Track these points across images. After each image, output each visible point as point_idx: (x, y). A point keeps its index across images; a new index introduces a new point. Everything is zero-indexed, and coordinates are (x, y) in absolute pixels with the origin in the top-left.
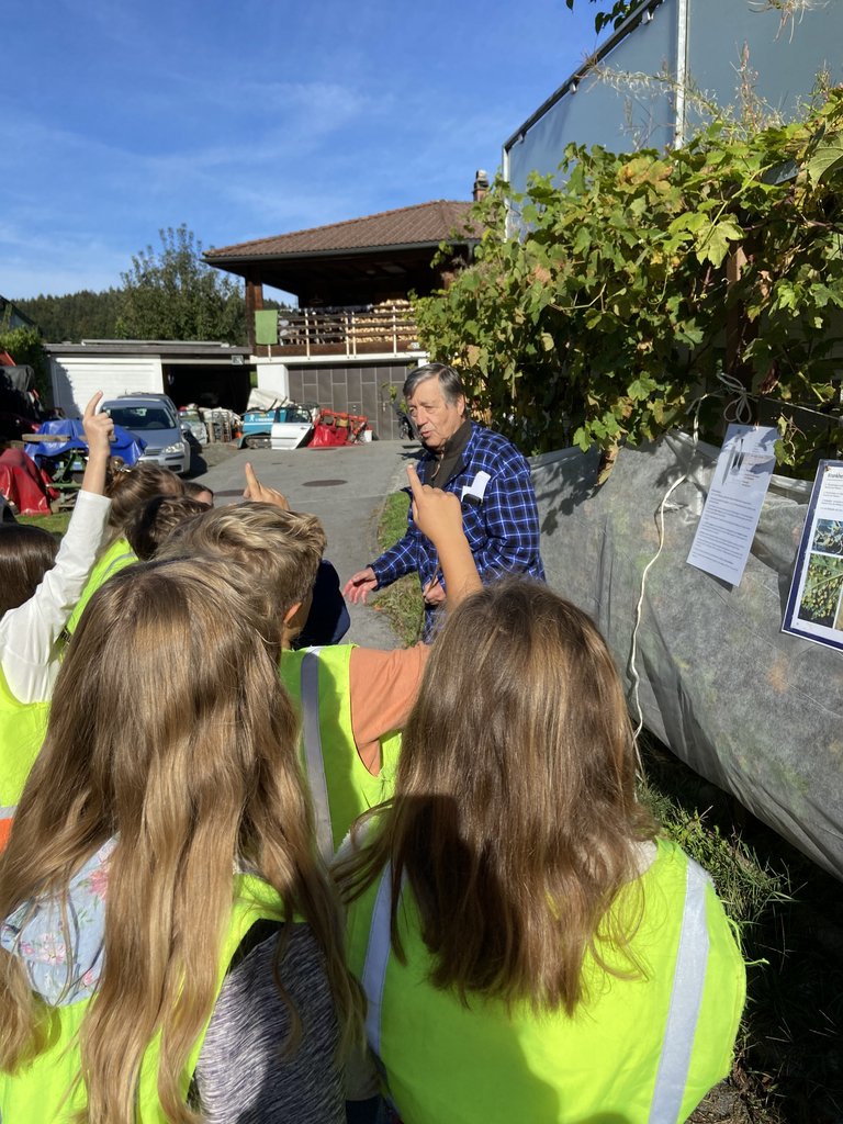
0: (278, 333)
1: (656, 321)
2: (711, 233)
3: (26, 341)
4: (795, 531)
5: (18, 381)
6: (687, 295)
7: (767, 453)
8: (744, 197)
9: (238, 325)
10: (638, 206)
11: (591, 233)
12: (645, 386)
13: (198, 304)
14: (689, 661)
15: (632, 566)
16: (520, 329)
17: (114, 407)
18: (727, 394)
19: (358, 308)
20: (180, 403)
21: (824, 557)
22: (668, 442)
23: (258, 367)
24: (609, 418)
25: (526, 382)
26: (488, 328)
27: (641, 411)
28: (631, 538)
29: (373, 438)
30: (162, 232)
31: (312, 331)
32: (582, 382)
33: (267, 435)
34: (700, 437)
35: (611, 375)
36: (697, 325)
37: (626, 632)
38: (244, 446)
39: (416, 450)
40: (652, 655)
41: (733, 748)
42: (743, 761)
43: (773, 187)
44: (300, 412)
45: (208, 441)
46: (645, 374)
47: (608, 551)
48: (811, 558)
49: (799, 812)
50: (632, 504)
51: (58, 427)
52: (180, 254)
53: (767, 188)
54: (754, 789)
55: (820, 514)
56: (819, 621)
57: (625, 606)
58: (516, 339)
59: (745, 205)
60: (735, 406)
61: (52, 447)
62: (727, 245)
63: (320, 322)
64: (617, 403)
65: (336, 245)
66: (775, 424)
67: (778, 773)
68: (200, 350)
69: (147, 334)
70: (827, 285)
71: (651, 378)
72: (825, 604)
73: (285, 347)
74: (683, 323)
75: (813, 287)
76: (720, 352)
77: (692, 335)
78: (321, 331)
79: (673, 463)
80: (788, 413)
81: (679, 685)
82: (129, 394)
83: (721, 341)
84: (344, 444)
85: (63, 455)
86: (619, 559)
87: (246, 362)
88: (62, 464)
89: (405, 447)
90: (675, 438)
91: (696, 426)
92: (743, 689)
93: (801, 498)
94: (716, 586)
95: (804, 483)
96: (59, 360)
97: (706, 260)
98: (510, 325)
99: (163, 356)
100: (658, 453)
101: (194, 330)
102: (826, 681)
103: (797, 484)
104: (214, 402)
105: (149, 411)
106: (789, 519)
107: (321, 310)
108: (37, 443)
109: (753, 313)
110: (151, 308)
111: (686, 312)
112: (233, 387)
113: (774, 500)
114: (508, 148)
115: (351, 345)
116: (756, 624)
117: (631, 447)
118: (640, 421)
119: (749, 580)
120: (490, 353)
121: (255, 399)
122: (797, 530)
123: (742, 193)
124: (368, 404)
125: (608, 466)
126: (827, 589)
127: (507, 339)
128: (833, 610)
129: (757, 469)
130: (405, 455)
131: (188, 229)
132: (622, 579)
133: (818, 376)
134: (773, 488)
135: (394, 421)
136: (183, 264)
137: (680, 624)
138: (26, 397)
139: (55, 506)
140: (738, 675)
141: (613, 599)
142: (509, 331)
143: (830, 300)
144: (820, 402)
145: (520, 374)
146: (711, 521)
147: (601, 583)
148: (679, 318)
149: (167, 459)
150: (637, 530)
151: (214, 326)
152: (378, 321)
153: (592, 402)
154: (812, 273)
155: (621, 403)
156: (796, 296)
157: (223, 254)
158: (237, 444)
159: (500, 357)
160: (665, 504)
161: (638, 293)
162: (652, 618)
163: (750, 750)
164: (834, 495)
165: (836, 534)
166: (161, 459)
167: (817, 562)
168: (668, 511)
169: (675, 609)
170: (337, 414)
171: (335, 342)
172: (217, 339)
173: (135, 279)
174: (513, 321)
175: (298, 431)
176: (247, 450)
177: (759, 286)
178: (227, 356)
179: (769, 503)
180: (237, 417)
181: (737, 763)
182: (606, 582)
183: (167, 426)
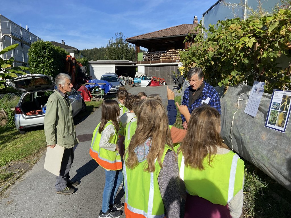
0: (143, 58)
1: (238, 58)
2: (249, 41)
3: (84, 60)
4: (268, 105)
5: (84, 70)
6: (245, 52)
7: (262, 88)
8: (257, 33)
9: (133, 56)
10: (233, 35)
11: (223, 41)
12: (235, 73)
13: (124, 51)
14: (244, 134)
15: (231, 113)
16: (206, 60)
17: (104, 76)
18: (254, 75)
19: (163, 52)
20: (119, 75)
21: (274, 110)
22: (240, 85)
23: (138, 66)
24: (226, 80)
25: (207, 71)
26: (198, 59)
27: (234, 78)
28: (231, 107)
29: (166, 84)
30: (116, 34)
31: (151, 58)
32: (220, 72)
33: (140, 83)
34: (248, 84)
35: (227, 70)
36: (247, 59)
37: (229, 128)
38: (134, 86)
39: (177, 87)
40: (235, 133)
41: (253, 152)
42: (255, 155)
43: (263, 31)
44: (148, 77)
45: (125, 85)
46: (235, 70)
47: (225, 110)
48: (271, 111)
49: (267, 165)
50: (231, 99)
51: (93, 81)
52: (120, 39)
53: (262, 31)
54: (257, 161)
55: (273, 101)
56: (273, 124)
57: (229, 122)
58: (205, 62)
59: (257, 35)
60: (256, 77)
61: (91, 86)
62: (253, 43)
63: (153, 55)
64: (228, 76)
65: (158, 36)
66: (264, 81)
67: (262, 157)
68: (124, 62)
69: (111, 59)
70: (273, 53)
71: (236, 71)
72: (274, 121)
73: (145, 61)
74: (244, 59)
75: (270, 53)
76: (253, 65)
77: (246, 61)
78: (154, 57)
79: (241, 90)
80: (267, 79)
81: (241, 139)
82: (107, 73)
83: (253, 63)
84: (158, 86)
85: (94, 88)
86: (228, 111)
87: (135, 65)
88: (93, 90)
89: (174, 86)
90: (242, 84)
91: (247, 82)
92: (256, 139)
93: (269, 98)
94: (250, 117)
95: (270, 94)
96: (91, 65)
97: (248, 46)
98: (204, 59)
99: (115, 64)
100: (238, 88)
101: (122, 57)
102: (274, 137)
103: (268, 95)
104: (127, 75)
105: (112, 77)
106: (267, 102)
107: (154, 52)
108: (88, 85)
109: (259, 58)
110: (113, 52)
111: (245, 56)
112: (131, 71)
113: (263, 98)
114: (204, 15)
115: (161, 61)
116: (259, 126)
117: (232, 86)
118: (234, 80)
119: (258, 116)
120: (199, 65)
121: (137, 74)
122: (268, 104)
123: (256, 32)
124: (165, 75)
125: (226, 90)
126: (274, 117)
127: (203, 62)
128: (276, 122)
129: (260, 91)
130: (174, 88)
131: (122, 33)
132: (229, 116)
133: (274, 71)
134: (263, 95)
135: (171, 80)
136: (120, 42)
137: (242, 126)
138: (85, 74)
139: (92, 99)
140: (255, 136)
141: (226, 120)
142: (204, 60)
143: (274, 56)
144: (274, 77)
145: (206, 70)
146: (250, 103)
147: (224, 117)
148: (243, 58)
149: (117, 89)
150: (232, 105)
151: (127, 56)
152: (168, 55)
153: (222, 76)
154: (271, 50)
155: (229, 76)
156: (267, 55)
157: (130, 39)
158: (132, 85)
159: (201, 66)
160: (239, 99)
161: (233, 53)
162: (235, 124)
163: (257, 153)
164: (276, 97)
165: (277, 105)
166: (115, 89)
167: (272, 112)
168: (240, 101)
169: (241, 123)
170: (157, 78)
171: (157, 60)
172: (128, 60)
173: (109, 45)
174: (204, 58)
175: (147, 82)
176: (135, 87)
177: (260, 52)
178: (131, 64)
179: (262, 99)
180: (132, 79)
181: (254, 155)
182: (225, 117)
183: (117, 81)
